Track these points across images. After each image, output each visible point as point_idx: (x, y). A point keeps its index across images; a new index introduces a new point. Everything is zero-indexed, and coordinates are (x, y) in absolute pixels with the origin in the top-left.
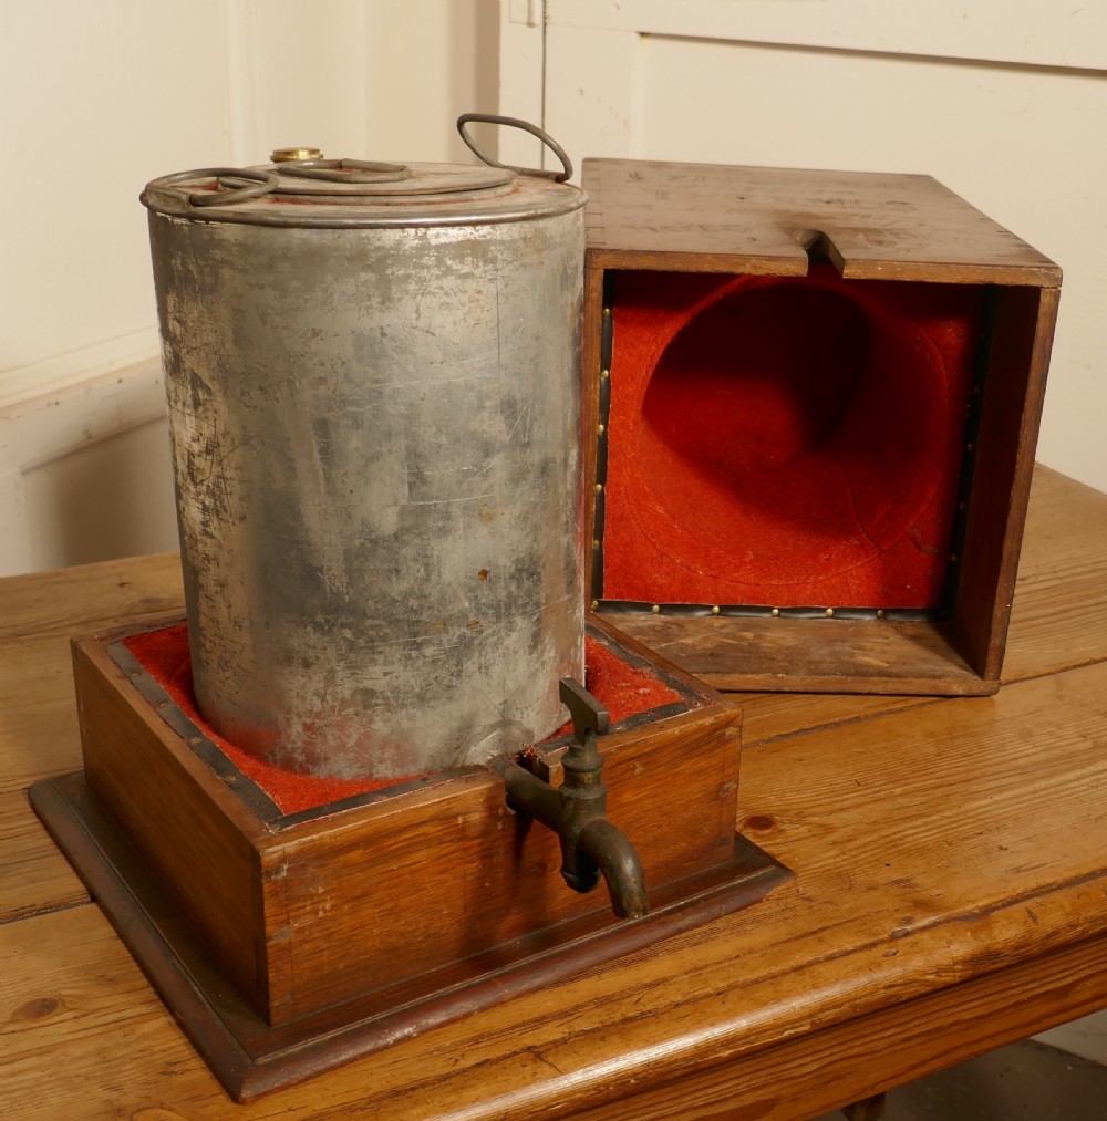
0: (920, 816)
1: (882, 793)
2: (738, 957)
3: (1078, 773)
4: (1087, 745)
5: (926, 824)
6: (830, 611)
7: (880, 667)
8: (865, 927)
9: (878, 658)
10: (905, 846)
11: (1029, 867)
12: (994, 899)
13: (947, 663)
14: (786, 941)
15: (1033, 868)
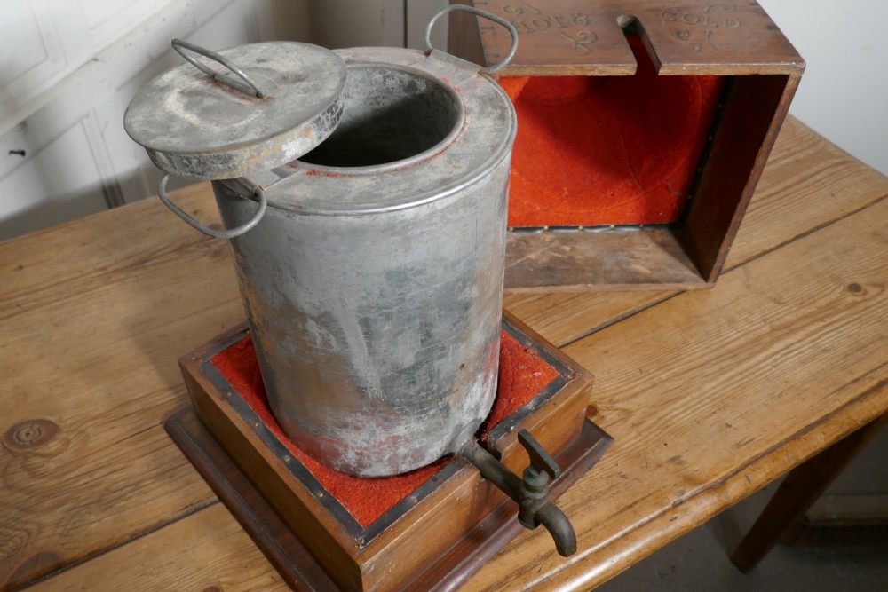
0: (679, 398)
1: (655, 379)
2: (590, 529)
3: (764, 354)
4: (766, 329)
5: (683, 405)
6: (612, 226)
7: (646, 274)
8: (658, 500)
9: (643, 265)
10: (674, 426)
11: (745, 441)
12: (728, 471)
13: (684, 267)
14: (616, 514)
15: (747, 443)
